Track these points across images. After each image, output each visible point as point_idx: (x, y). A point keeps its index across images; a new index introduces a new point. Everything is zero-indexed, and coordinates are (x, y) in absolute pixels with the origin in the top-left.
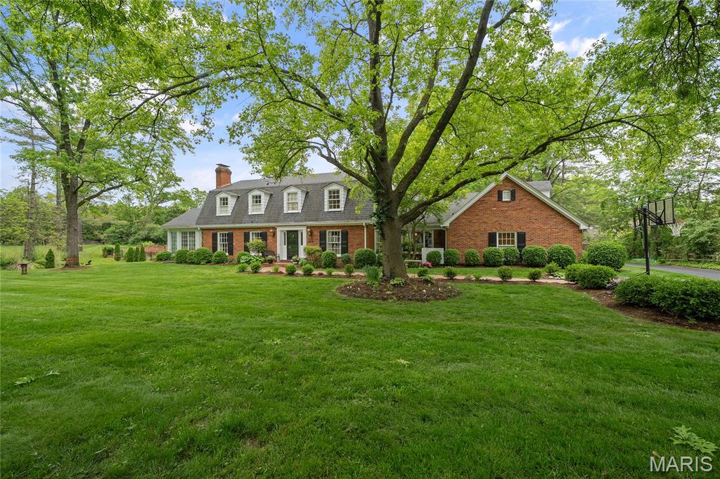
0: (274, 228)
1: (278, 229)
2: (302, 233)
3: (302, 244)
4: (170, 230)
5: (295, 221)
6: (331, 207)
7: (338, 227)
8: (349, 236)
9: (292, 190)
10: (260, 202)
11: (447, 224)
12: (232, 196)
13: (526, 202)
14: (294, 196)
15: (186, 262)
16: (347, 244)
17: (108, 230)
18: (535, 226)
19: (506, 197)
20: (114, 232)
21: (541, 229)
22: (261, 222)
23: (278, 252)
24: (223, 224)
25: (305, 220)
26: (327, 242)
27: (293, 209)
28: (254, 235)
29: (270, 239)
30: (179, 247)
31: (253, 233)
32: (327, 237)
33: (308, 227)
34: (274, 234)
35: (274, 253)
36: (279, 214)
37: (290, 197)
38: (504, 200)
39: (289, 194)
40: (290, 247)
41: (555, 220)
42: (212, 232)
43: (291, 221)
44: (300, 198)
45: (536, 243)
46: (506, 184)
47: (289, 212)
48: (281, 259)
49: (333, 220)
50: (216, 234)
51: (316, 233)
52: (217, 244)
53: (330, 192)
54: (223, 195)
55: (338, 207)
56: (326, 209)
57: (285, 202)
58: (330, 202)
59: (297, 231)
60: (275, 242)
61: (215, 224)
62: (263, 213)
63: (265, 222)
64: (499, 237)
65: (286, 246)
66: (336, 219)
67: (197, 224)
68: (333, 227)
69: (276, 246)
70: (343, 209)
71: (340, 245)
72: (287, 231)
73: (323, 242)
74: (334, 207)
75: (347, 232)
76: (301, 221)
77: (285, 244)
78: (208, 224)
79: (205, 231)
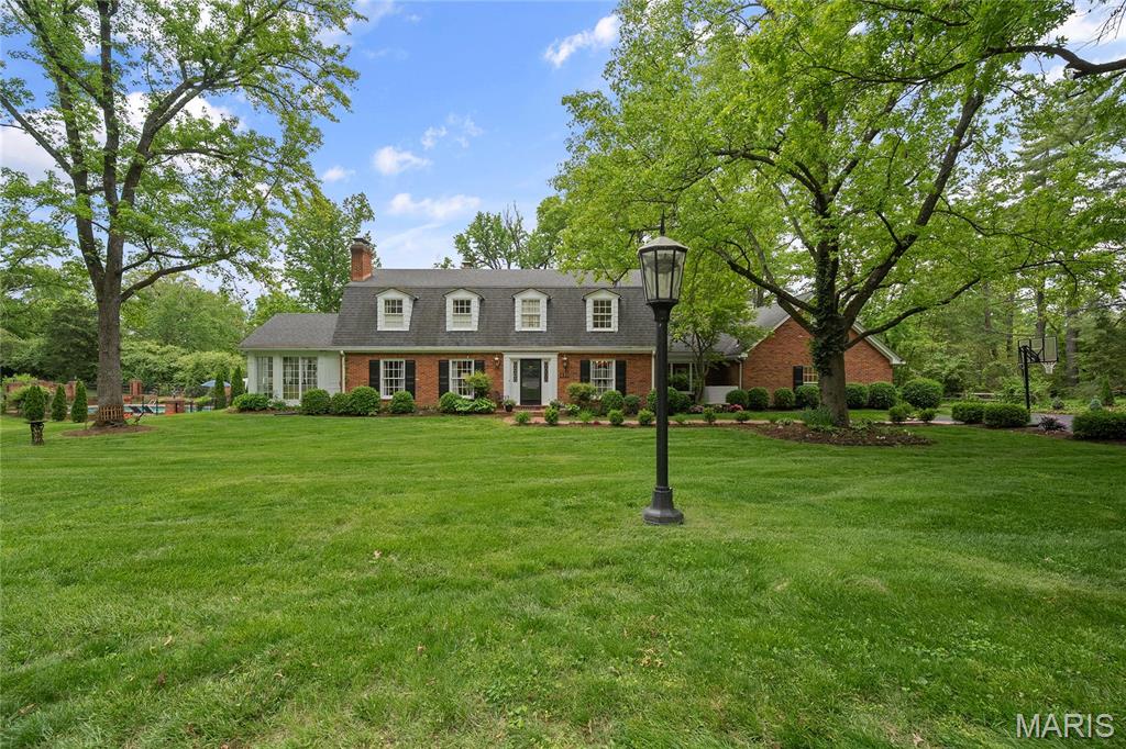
0: (501, 355)
1: (506, 357)
2: (547, 365)
3: (546, 380)
5: (540, 345)
6: (596, 325)
7: (610, 356)
8: (627, 369)
9: (531, 295)
10: (469, 310)
11: (744, 354)
12: (410, 298)
14: (532, 305)
16: (624, 380)
21: (851, 363)
22: (475, 345)
23: (506, 393)
25: (557, 344)
26: (591, 378)
27: (531, 325)
29: (489, 372)
31: (454, 363)
32: (591, 369)
33: (561, 355)
34: (499, 364)
36: (507, 332)
37: (527, 306)
39: (524, 301)
40: (526, 385)
42: (368, 359)
43: (532, 344)
44: (544, 309)
47: (525, 329)
50: (378, 362)
51: (576, 365)
52: (378, 381)
53: (596, 303)
54: (392, 295)
55: (609, 325)
56: (590, 328)
57: (517, 314)
58: (595, 317)
59: (540, 360)
60: (500, 376)
62: (476, 329)
63: (483, 344)
64: (805, 373)
65: (519, 383)
66: (605, 343)
68: (602, 355)
69: (502, 384)
70: (617, 330)
71: (614, 382)
72: (522, 360)
73: (585, 377)
74: (602, 326)
75: (625, 362)
76: (550, 345)
77: (515, 380)
78: (361, 344)
79: (354, 358)
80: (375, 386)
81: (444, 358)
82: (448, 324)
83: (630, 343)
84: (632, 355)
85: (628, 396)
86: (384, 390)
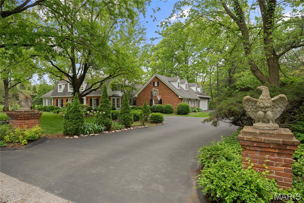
4: (44, 98)
11: (136, 96)
12: (63, 84)
13: (163, 87)
15: (46, 111)
16: (98, 104)
17: (35, 98)
18: (165, 96)
19: (156, 85)
20: (38, 99)
21: (167, 98)
24: (59, 96)
26: (93, 103)
30: (47, 105)
31: (69, 99)
32: (93, 101)
33: (86, 97)
38: (155, 86)
41: (171, 94)
42: (56, 99)
45: (166, 103)
46: (156, 79)
49: (93, 94)
50: (58, 100)
51: (89, 99)
52: (58, 104)
54: (60, 84)
61: (57, 96)
64: (154, 101)
67: (51, 96)
68: (94, 97)
70: (97, 90)
73: (91, 103)
75: (98, 99)
78: (55, 96)
79: (54, 99)
80: (57, 105)
81: (67, 99)
82: (68, 90)
84: (100, 97)
86: (59, 106)
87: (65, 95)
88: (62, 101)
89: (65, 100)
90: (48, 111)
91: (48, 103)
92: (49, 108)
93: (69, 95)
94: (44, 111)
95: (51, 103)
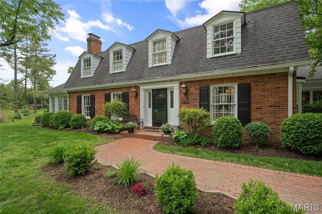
0: (137, 87)
1: (142, 88)
2: (172, 93)
3: (172, 107)
5: (164, 75)
6: (216, 51)
7: (231, 79)
8: (253, 93)
9: (159, 36)
10: (121, 58)
14: (161, 45)
16: (249, 105)
22: (122, 81)
23: (142, 116)
24: (85, 85)
25: (178, 73)
26: (211, 103)
27: (160, 61)
28: (116, 97)
29: (132, 100)
30: (57, 111)
31: (114, 95)
32: (212, 95)
33: (181, 83)
34: (137, 95)
35: (136, 118)
36: (143, 70)
37: (157, 45)
40: (156, 111)
42: (77, 95)
44: (170, 46)
47: (155, 65)
48: (145, 125)
49: (223, 68)
50: (81, 97)
51: (195, 91)
52: (81, 108)
53: (216, 28)
54: (86, 56)
55: (230, 49)
56: (210, 54)
57: (150, 54)
58: (216, 43)
59: (165, 89)
60: (138, 104)
61: (79, 86)
62: (124, 70)
65: (151, 109)
67: (64, 87)
68: (221, 80)
69: (139, 109)
70: (239, 51)
71: (236, 107)
72: (153, 90)
73: (204, 102)
74: (223, 50)
75: (249, 85)
76: (172, 75)
77: (150, 107)
78: (73, 87)
79: (72, 95)
80: (79, 111)
81: (107, 92)
82: (111, 69)
83: (254, 64)
84: (259, 77)
85: (255, 124)
86: (83, 113)
87: (101, 83)
88: (92, 100)
89: (100, 97)
90: (52, 128)
91: (60, 105)
92: (57, 118)
93: (113, 82)
94: (46, 126)
95: (66, 105)
